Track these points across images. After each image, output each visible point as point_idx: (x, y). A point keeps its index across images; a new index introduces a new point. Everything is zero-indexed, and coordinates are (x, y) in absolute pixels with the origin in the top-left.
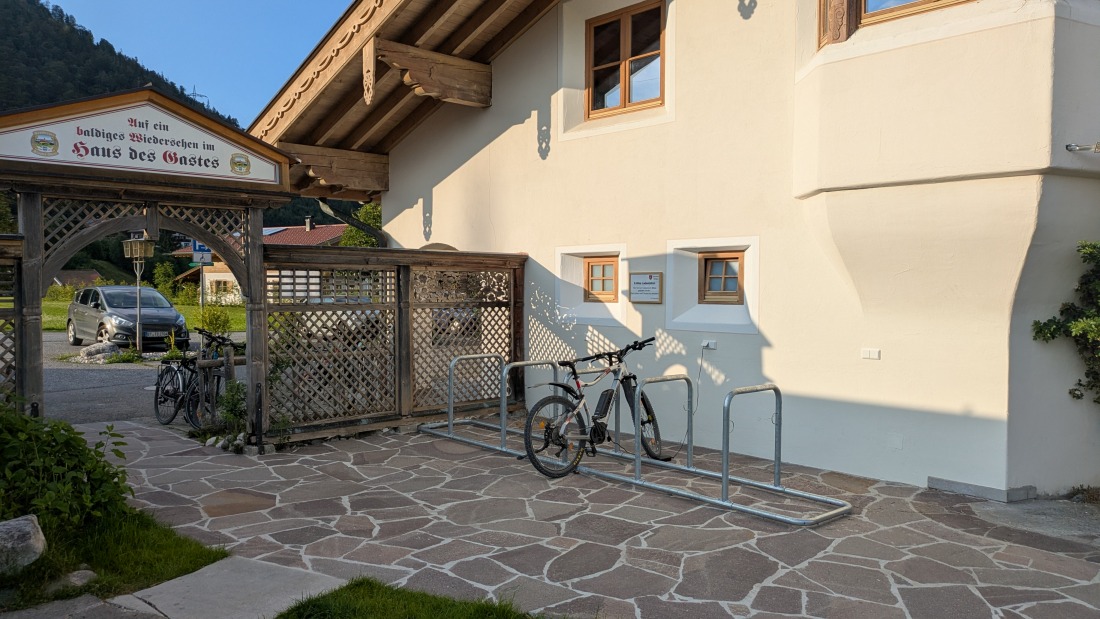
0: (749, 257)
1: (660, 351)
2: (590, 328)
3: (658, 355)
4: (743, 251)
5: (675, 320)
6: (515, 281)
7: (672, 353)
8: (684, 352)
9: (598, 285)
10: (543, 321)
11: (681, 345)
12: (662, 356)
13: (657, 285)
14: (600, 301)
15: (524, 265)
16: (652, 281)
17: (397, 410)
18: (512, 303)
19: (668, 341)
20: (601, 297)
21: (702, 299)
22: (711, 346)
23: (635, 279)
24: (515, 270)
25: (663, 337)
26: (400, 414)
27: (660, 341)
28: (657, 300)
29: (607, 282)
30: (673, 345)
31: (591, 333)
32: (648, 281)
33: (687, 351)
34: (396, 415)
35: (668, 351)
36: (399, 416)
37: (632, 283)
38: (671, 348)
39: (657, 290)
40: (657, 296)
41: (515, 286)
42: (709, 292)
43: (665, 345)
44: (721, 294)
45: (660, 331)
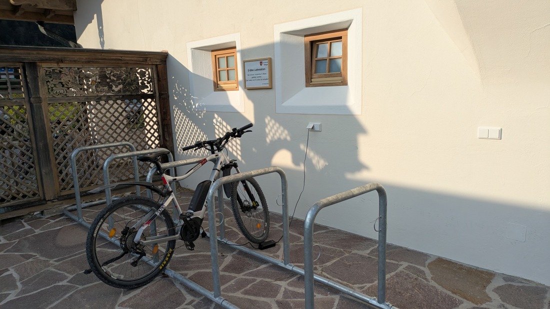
0: (352, 35)
1: (270, 137)
2: (216, 116)
3: (268, 140)
4: (346, 29)
5: (283, 104)
6: (158, 76)
7: (279, 139)
8: (288, 138)
9: (224, 75)
10: (183, 110)
11: (286, 132)
12: (271, 141)
13: (267, 71)
14: (223, 90)
15: (165, 61)
16: (263, 66)
17: (41, 195)
18: (157, 94)
19: (275, 128)
20: (224, 86)
21: (309, 82)
22: (317, 128)
23: (249, 66)
24: (157, 65)
25: (271, 124)
26: (45, 199)
27: (269, 127)
28: (268, 86)
29: (230, 72)
30: (280, 131)
31: (217, 119)
32: (259, 67)
33: (291, 137)
34: (40, 200)
35: (276, 137)
36: (42, 202)
37: (246, 70)
38: (278, 135)
39: (267, 76)
40: (267, 81)
41: (159, 80)
42: (315, 75)
43: (273, 131)
44: (326, 76)
45: (269, 118)
